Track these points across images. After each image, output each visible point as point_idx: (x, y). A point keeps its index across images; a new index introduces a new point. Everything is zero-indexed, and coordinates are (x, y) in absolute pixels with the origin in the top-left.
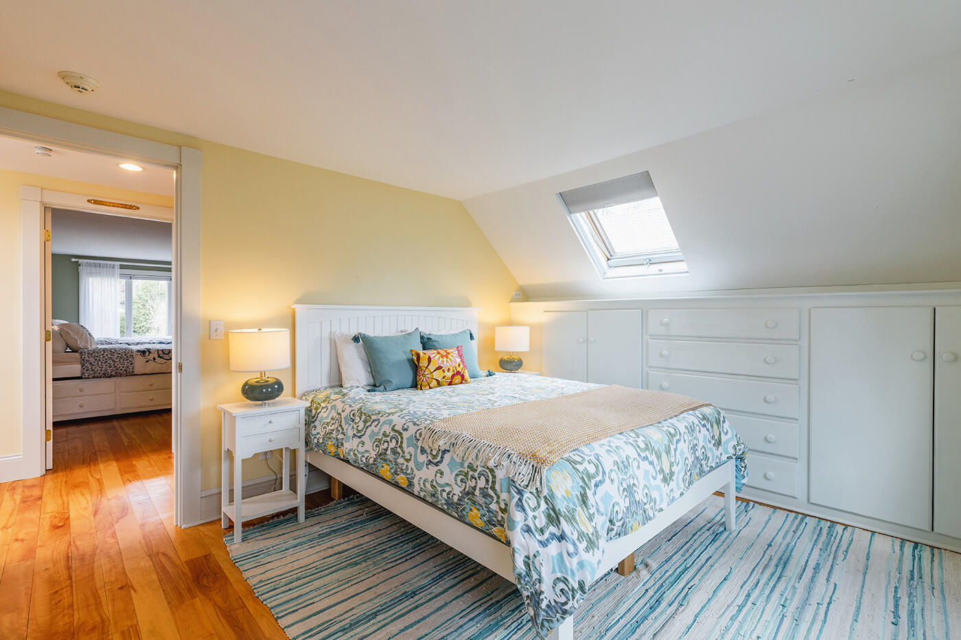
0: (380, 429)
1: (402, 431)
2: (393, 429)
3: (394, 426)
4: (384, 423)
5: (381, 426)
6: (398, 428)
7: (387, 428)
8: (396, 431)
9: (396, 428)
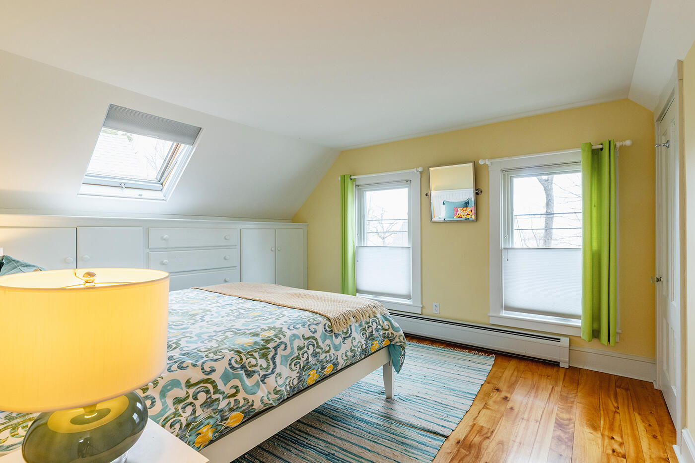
0: (292, 348)
1: (313, 335)
2: (305, 339)
3: (303, 336)
4: (291, 341)
5: (291, 344)
6: (308, 334)
7: (297, 343)
8: (308, 338)
9: (306, 337)
